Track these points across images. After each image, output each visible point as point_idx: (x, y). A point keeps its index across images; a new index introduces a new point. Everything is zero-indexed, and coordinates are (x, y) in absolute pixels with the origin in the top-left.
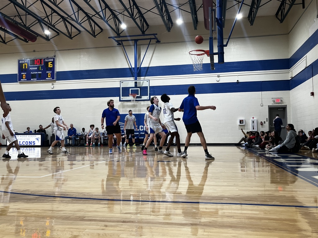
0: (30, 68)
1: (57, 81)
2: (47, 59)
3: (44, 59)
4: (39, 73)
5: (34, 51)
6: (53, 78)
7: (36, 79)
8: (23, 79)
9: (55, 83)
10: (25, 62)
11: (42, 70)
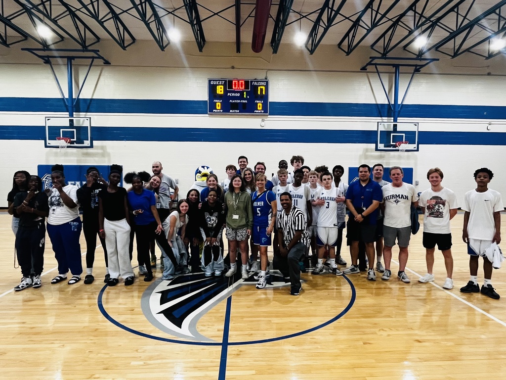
0: (229, 94)
1: (269, 116)
2: (256, 81)
3: (251, 82)
4: (243, 101)
5: (233, 68)
6: (266, 112)
7: (238, 111)
8: (216, 109)
9: (267, 118)
10: (219, 83)
11: (248, 97)
